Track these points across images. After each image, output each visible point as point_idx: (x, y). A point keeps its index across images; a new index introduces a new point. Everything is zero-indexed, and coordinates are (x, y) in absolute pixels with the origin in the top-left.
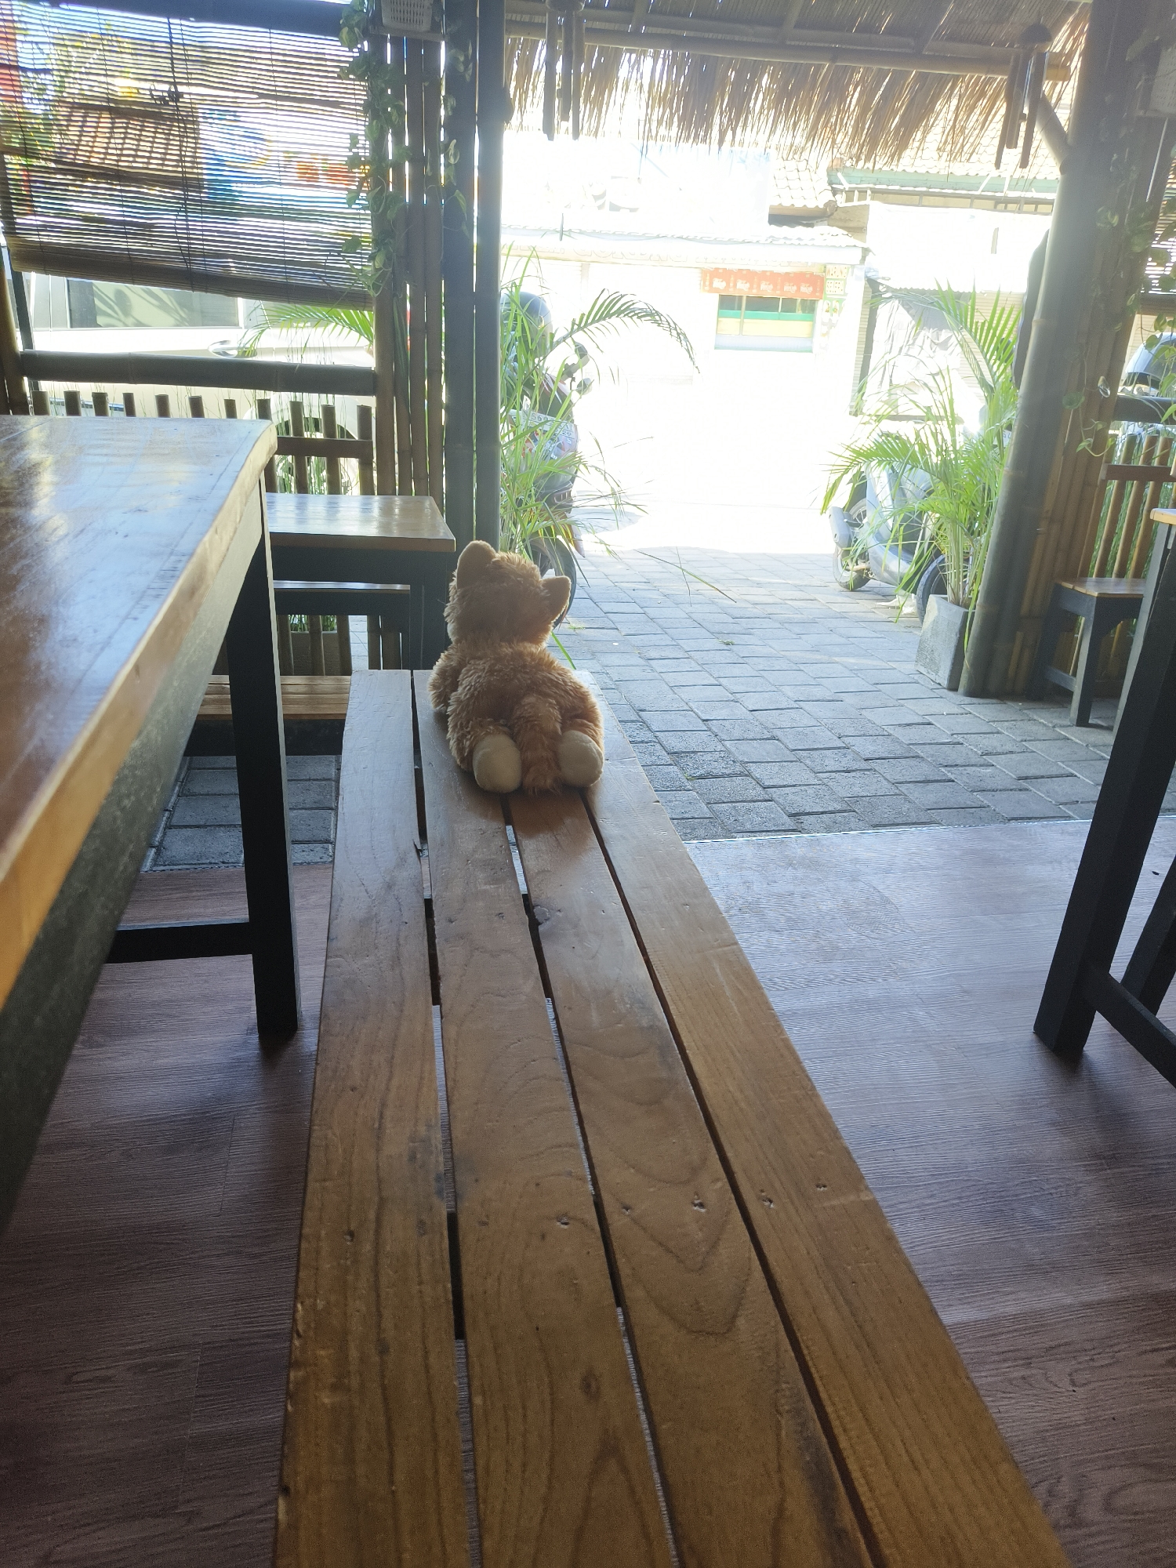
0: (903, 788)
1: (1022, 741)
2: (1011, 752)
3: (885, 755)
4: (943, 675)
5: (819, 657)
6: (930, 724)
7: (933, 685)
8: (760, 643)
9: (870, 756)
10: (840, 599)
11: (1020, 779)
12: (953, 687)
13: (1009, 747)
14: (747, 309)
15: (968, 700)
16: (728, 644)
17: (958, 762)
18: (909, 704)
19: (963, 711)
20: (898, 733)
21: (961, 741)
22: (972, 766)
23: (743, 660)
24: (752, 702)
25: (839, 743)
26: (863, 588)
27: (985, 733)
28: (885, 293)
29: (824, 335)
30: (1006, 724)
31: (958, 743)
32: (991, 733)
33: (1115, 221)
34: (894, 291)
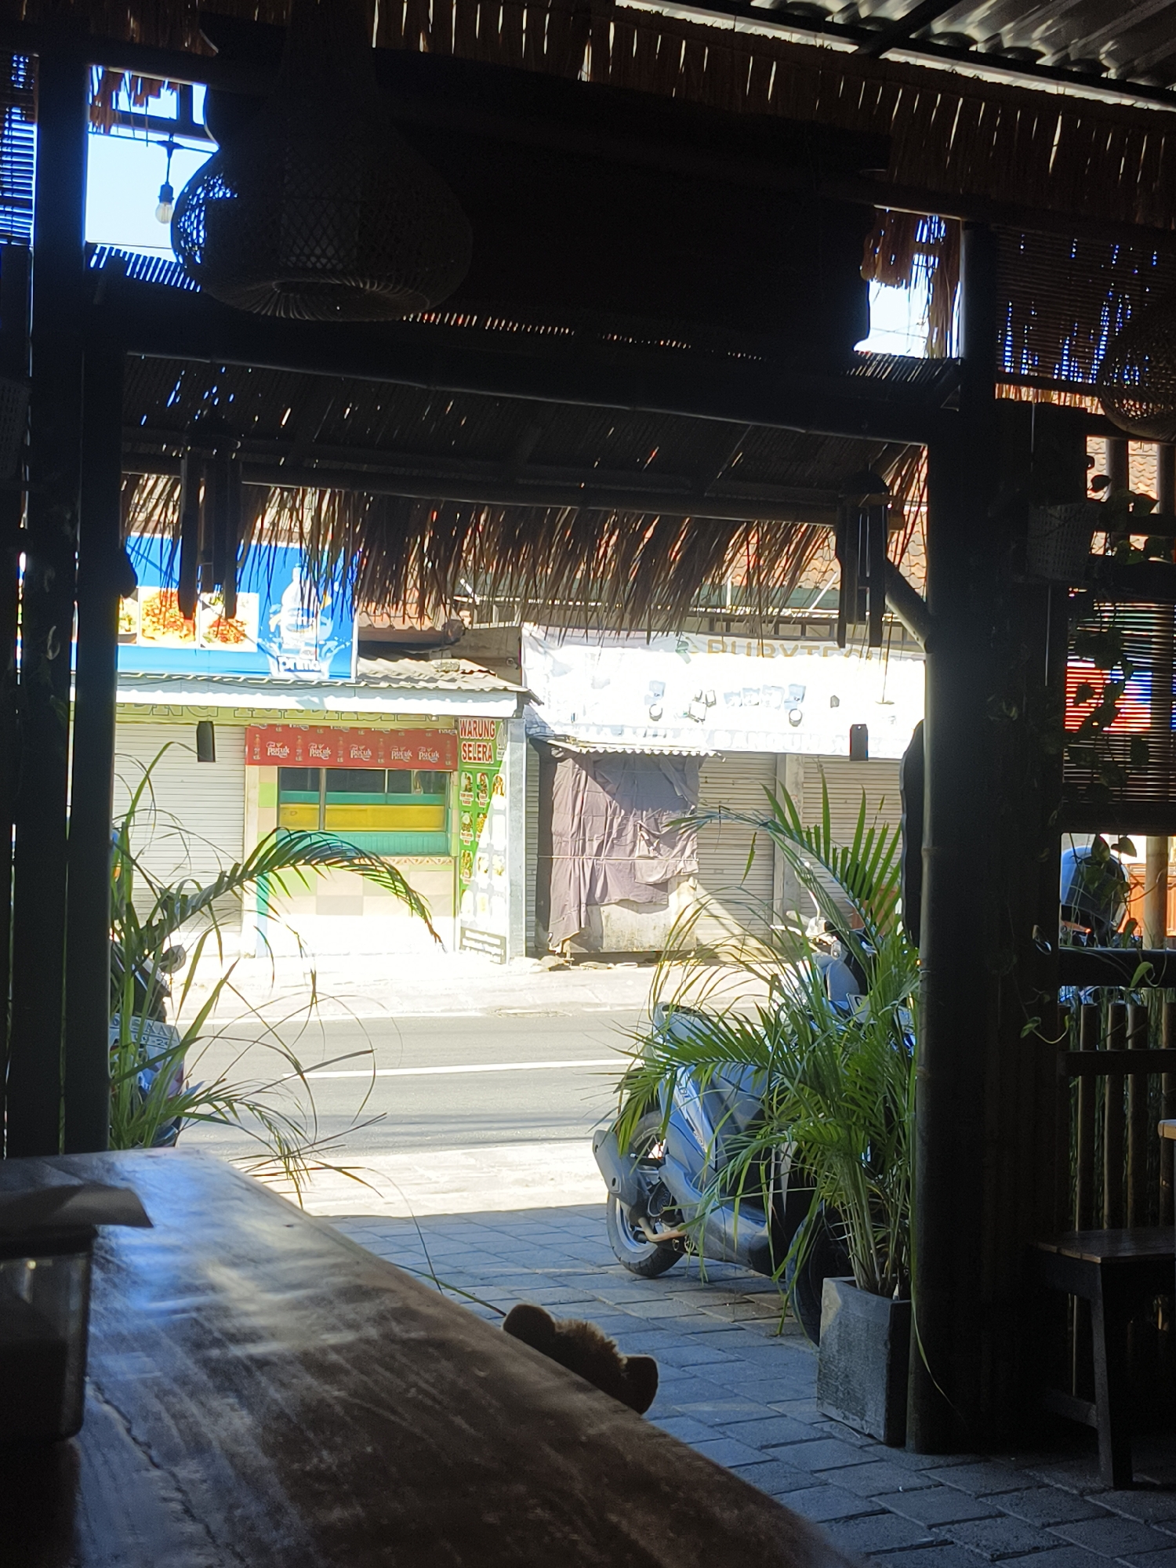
1: (1044, 1526)
2: (1036, 1549)
4: (875, 1418)
6: (884, 1511)
7: (859, 1440)
10: (637, 1295)
12: (895, 1438)
13: (1028, 1540)
14: (328, 790)
15: (927, 1460)
18: (835, 1479)
19: (927, 1482)
21: (948, 1536)
26: (671, 1271)
27: (980, 1519)
28: (562, 760)
29: (466, 827)
30: (1006, 1497)
31: (945, 1543)
32: (990, 1517)
33: (1014, 713)
34: (578, 758)
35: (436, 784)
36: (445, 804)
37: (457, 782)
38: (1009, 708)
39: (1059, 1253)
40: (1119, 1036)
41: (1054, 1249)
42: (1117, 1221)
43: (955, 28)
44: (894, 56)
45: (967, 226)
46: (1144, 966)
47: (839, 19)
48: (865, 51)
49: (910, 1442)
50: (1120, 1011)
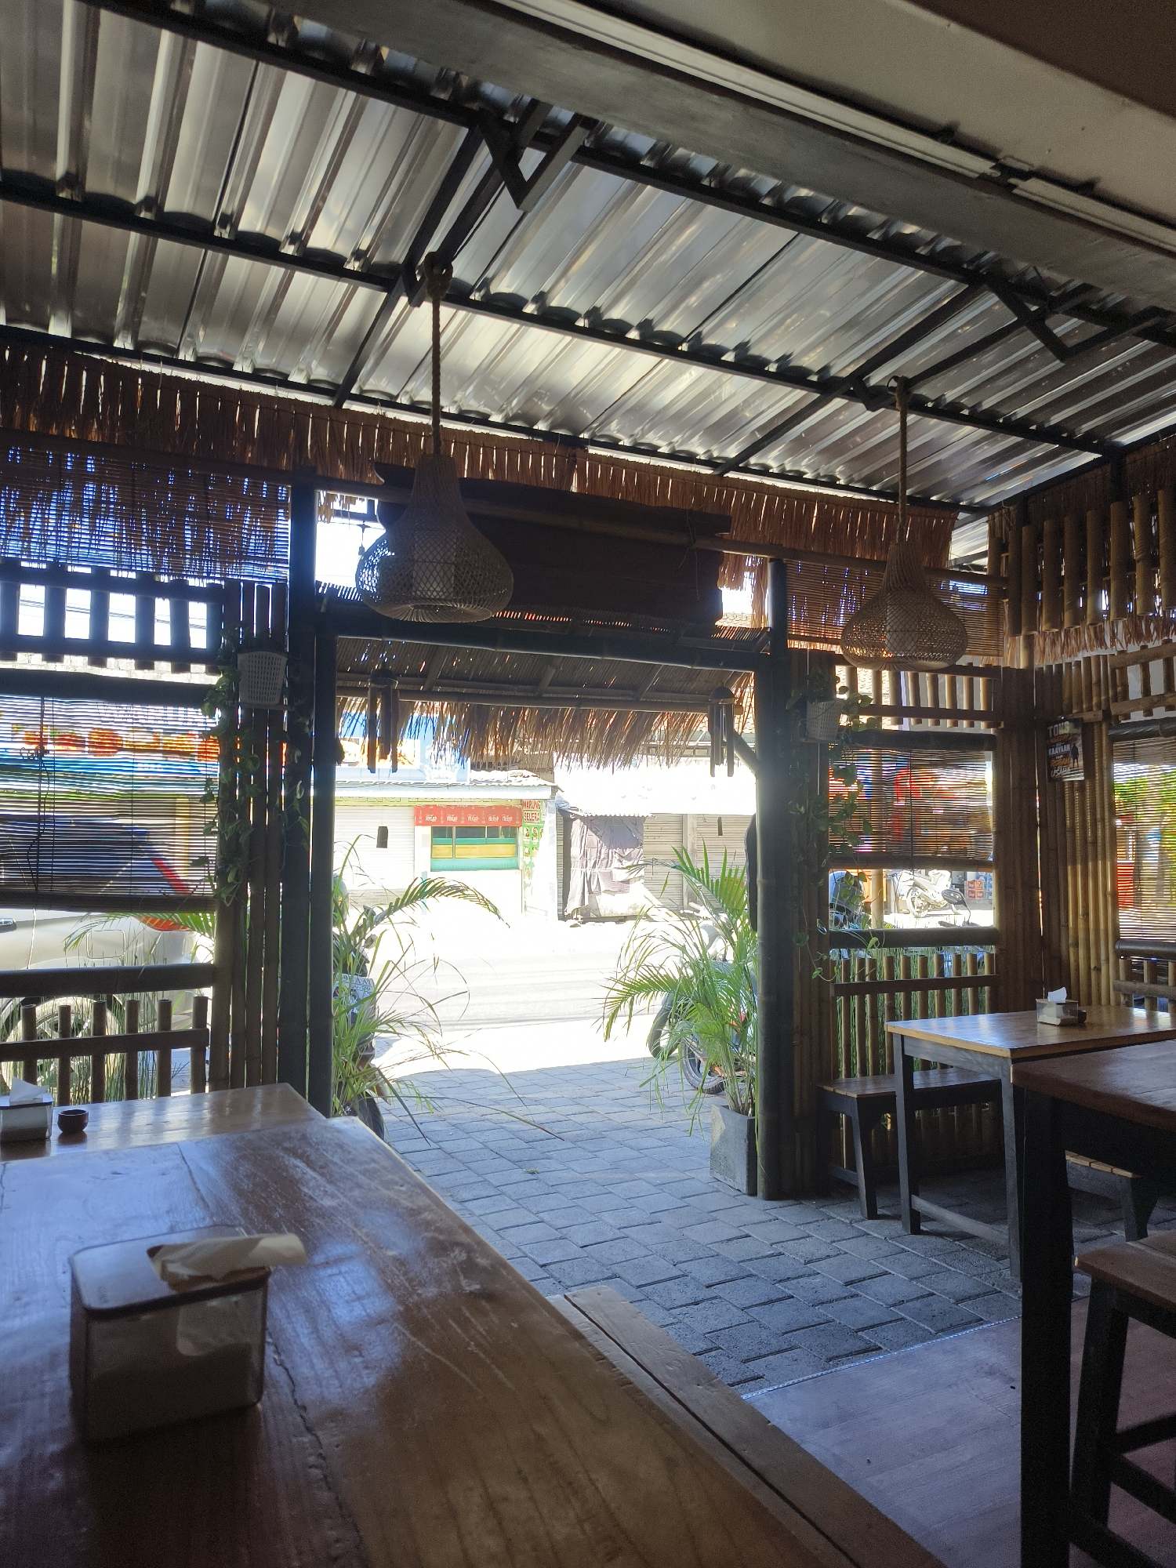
0: (753, 1312)
1: (832, 1242)
2: (828, 1256)
3: (722, 1278)
4: (741, 1180)
5: (621, 1176)
6: (747, 1236)
7: (733, 1192)
8: (561, 1167)
9: (710, 1282)
11: (847, 1284)
12: (752, 1192)
13: (824, 1251)
14: (457, 837)
15: (770, 1204)
16: (533, 1173)
17: (789, 1275)
18: (721, 1216)
19: (771, 1218)
20: (725, 1250)
21: (781, 1250)
22: (801, 1277)
23: (553, 1189)
24: (581, 1236)
25: (675, 1272)
27: (798, 1239)
28: (575, 819)
29: (527, 854)
30: (811, 1226)
31: (780, 1254)
32: (803, 1238)
33: (802, 809)
34: (582, 818)
35: (511, 833)
36: (516, 843)
37: (522, 831)
38: (800, 807)
39: (834, 1092)
40: (862, 975)
41: (832, 1089)
42: (864, 1072)
43: (762, 461)
44: (731, 475)
45: (771, 560)
46: (874, 940)
47: (703, 458)
48: (717, 473)
49: (760, 1194)
50: (862, 962)
